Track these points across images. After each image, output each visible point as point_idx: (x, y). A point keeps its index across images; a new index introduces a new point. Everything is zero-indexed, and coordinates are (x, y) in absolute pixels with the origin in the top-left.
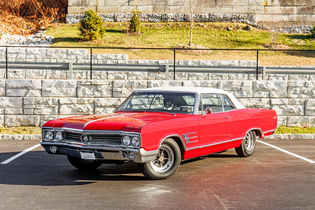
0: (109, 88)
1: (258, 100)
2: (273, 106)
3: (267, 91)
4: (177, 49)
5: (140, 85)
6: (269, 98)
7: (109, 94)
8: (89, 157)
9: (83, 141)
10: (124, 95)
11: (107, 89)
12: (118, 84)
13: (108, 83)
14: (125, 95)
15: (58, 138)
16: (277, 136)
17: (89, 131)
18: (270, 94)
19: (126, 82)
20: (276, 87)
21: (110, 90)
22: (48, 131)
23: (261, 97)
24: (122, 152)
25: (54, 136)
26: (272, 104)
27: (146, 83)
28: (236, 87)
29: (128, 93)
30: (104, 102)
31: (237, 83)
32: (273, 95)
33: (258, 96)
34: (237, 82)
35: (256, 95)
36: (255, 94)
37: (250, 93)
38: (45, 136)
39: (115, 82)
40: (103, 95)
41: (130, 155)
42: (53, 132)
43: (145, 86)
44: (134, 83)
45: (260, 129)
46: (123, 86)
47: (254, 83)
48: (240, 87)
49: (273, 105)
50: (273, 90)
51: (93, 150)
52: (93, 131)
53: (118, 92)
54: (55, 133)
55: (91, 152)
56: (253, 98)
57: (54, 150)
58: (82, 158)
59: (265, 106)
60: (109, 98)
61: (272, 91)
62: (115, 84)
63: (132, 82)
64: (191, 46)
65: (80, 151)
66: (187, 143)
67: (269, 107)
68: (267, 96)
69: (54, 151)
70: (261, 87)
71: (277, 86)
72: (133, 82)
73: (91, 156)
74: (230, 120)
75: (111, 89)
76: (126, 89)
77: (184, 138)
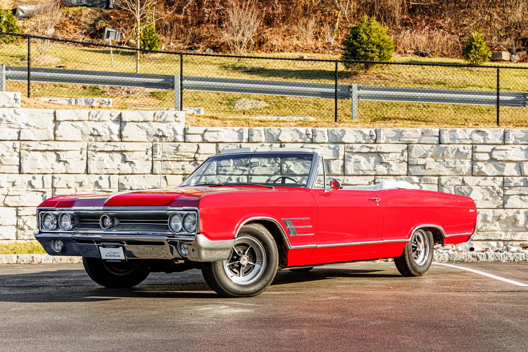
8: (115, 256)
9: (104, 226)
15: (65, 225)
17: (114, 208)
22: (47, 214)
24: (169, 243)
25: (57, 222)
38: (44, 223)
41: (182, 247)
42: (57, 217)
45: (440, 228)
51: (120, 241)
52: (120, 208)
54: (61, 218)
55: (118, 247)
57: (58, 247)
58: (103, 258)
65: (99, 246)
66: (292, 235)
69: (59, 250)
73: (117, 253)
74: (378, 205)
77: (284, 225)
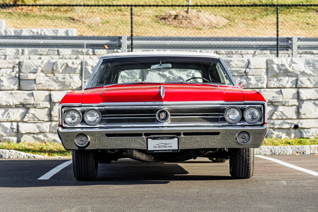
0: (13, 74)
1: (277, 93)
2: (303, 103)
3: (292, 76)
4: (136, 6)
5: (68, 68)
6: (296, 87)
7: (14, 85)
10: (40, 85)
11: (10, 75)
12: (29, 66)
13: (11, 66)
14: (43, 86)
16: (298, 149)
18: (297, 80)
19: (44, 63)
20: (308, 68)
21: (16, 77)
23: (281, 87)
26: (301, 99)
27: (78, 64)
28: (238, 69)
29: (48, 82)
30: (4, 99)
31: (238, 63)
32: (302, 83)
33: (276, 84)
34: (239, 61)
35: (274, 83)
36: (272, 81)
37: (261, 80)
39: (24, 64)
40: (3, 86)
43: (77, 70)
44: (58, 65)
46: (37, 69)
47: (269, 63)
48: (244, 70)
49: (303, 101)
50: (303, 73)
53: (30, 81)
56: (267, 88)
59: (288, 102)
60: (13, 92)
61: (300, 76)
62: (23, 67)
63: (54, 64)
64: (189, 14)
67: (297, 104)
68: (293, 85)
70: (280, 69)
71: (310, 66)
72: (56, 62)
75: (17, 75)
76: (44, 75)
